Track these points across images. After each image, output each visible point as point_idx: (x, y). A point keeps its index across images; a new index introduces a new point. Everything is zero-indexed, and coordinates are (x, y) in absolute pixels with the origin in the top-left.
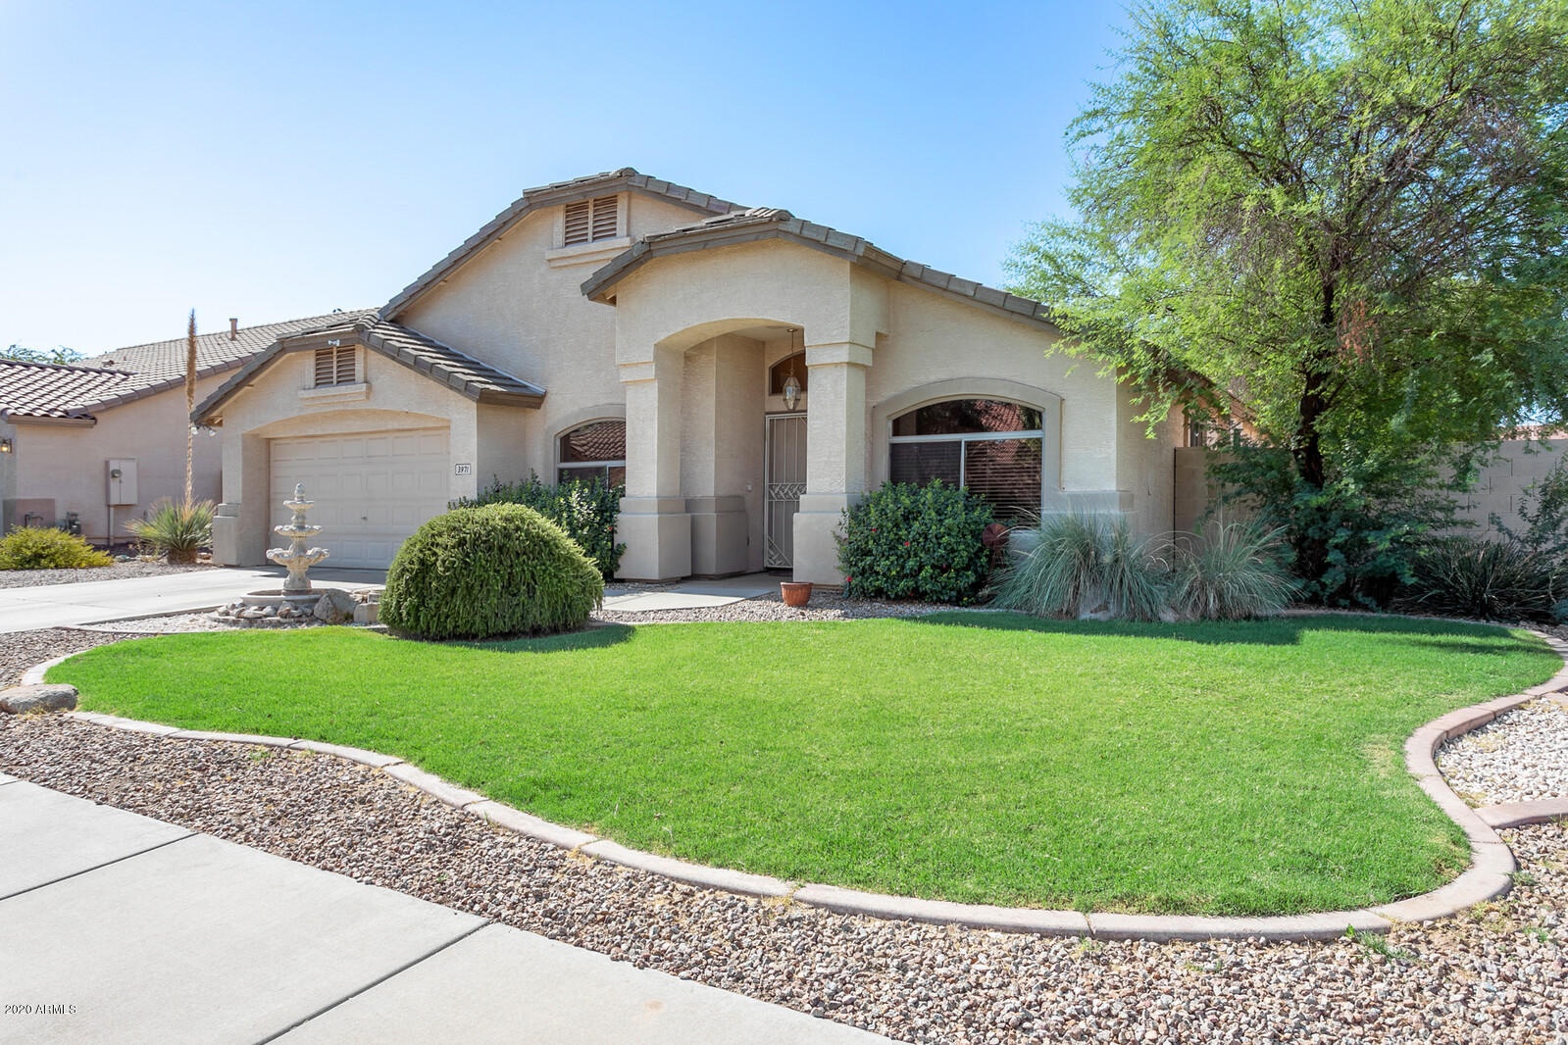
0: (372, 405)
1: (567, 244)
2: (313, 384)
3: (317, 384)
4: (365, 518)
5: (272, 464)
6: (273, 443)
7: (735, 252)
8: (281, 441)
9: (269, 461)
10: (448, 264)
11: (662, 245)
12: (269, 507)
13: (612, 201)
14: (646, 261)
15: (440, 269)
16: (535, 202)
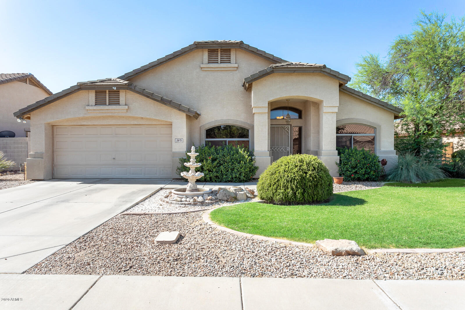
0: (129, 114)
1: (209, 63)
2: (94, 104)
3: (96, 104)
4: (114, 158)
5: (54, 136)
6: (55, 127)
7: (299, 75)
8: (60, 127)
9: (53, 135)
10: (156, 63)
11: (278, 69)
12: (53, 155)
13: (229, 50)
14: (271, 73)
15: (153, 64)
16: (198, 46)
